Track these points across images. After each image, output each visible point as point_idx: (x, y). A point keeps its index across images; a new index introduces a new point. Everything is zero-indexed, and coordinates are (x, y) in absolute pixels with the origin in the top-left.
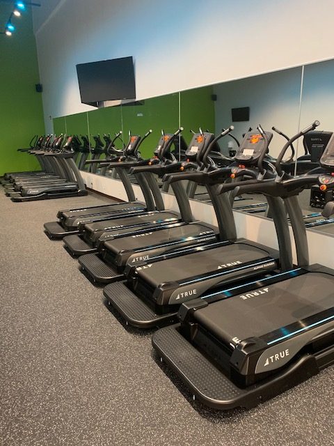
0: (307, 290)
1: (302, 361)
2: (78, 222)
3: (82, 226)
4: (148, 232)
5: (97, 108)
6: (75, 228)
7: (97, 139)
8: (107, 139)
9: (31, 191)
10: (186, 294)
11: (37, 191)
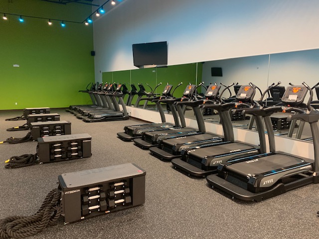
0: (276, 160)
1: (278, 185)
2: (140, 132)
3: (144, 134)
4: (184, 136)
5: (138, 68)
6: (139, 135)
7: (133, 86)
8: (141, 87)
9: (97, 116)
10: (218, 162)
11: (100, 116)
